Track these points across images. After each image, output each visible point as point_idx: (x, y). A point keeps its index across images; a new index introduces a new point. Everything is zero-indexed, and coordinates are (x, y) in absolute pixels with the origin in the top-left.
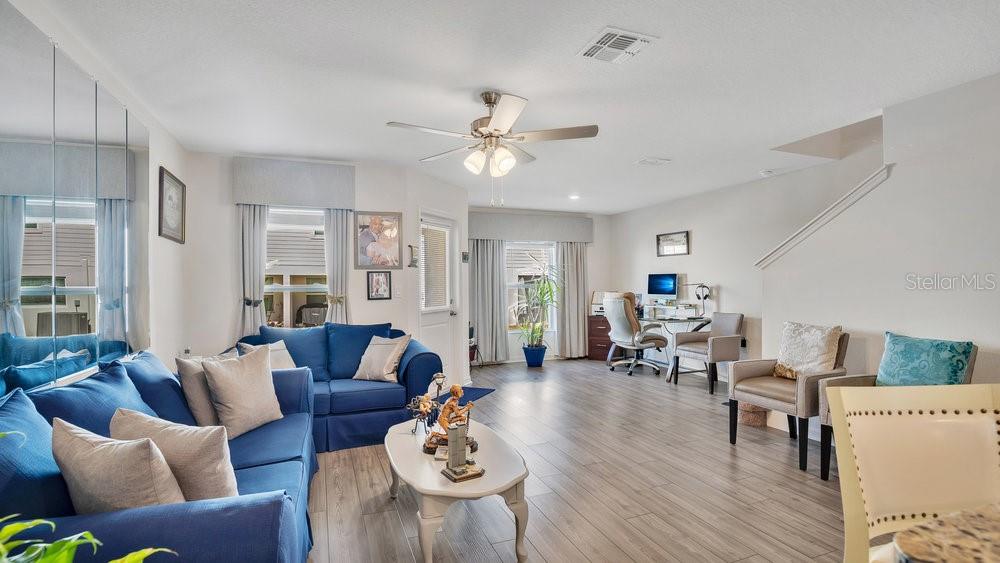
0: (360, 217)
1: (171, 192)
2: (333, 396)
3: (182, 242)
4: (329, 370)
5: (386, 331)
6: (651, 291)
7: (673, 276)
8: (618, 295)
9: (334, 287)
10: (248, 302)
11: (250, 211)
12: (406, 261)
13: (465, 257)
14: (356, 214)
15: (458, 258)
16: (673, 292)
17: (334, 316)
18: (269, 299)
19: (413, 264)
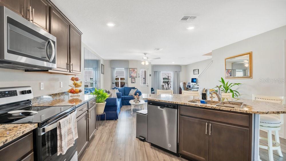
0: (130, 69)
1: (103, 67)
2: (125, 97)
3: (104, 74)
4: (125, 94)
5: (134, 88)
6: (192, 82)
7: (196, 79)
8: (182, 83)
9: (126, 81)
10: (113, 83)
11: (113, 69)
12: (138, 77)
13: (150, 75)
14: (129, 68)
15: (149, 75)
16: (195, 82)
17: (126, 86)
18: (116, 83)
19: (139, 77)
